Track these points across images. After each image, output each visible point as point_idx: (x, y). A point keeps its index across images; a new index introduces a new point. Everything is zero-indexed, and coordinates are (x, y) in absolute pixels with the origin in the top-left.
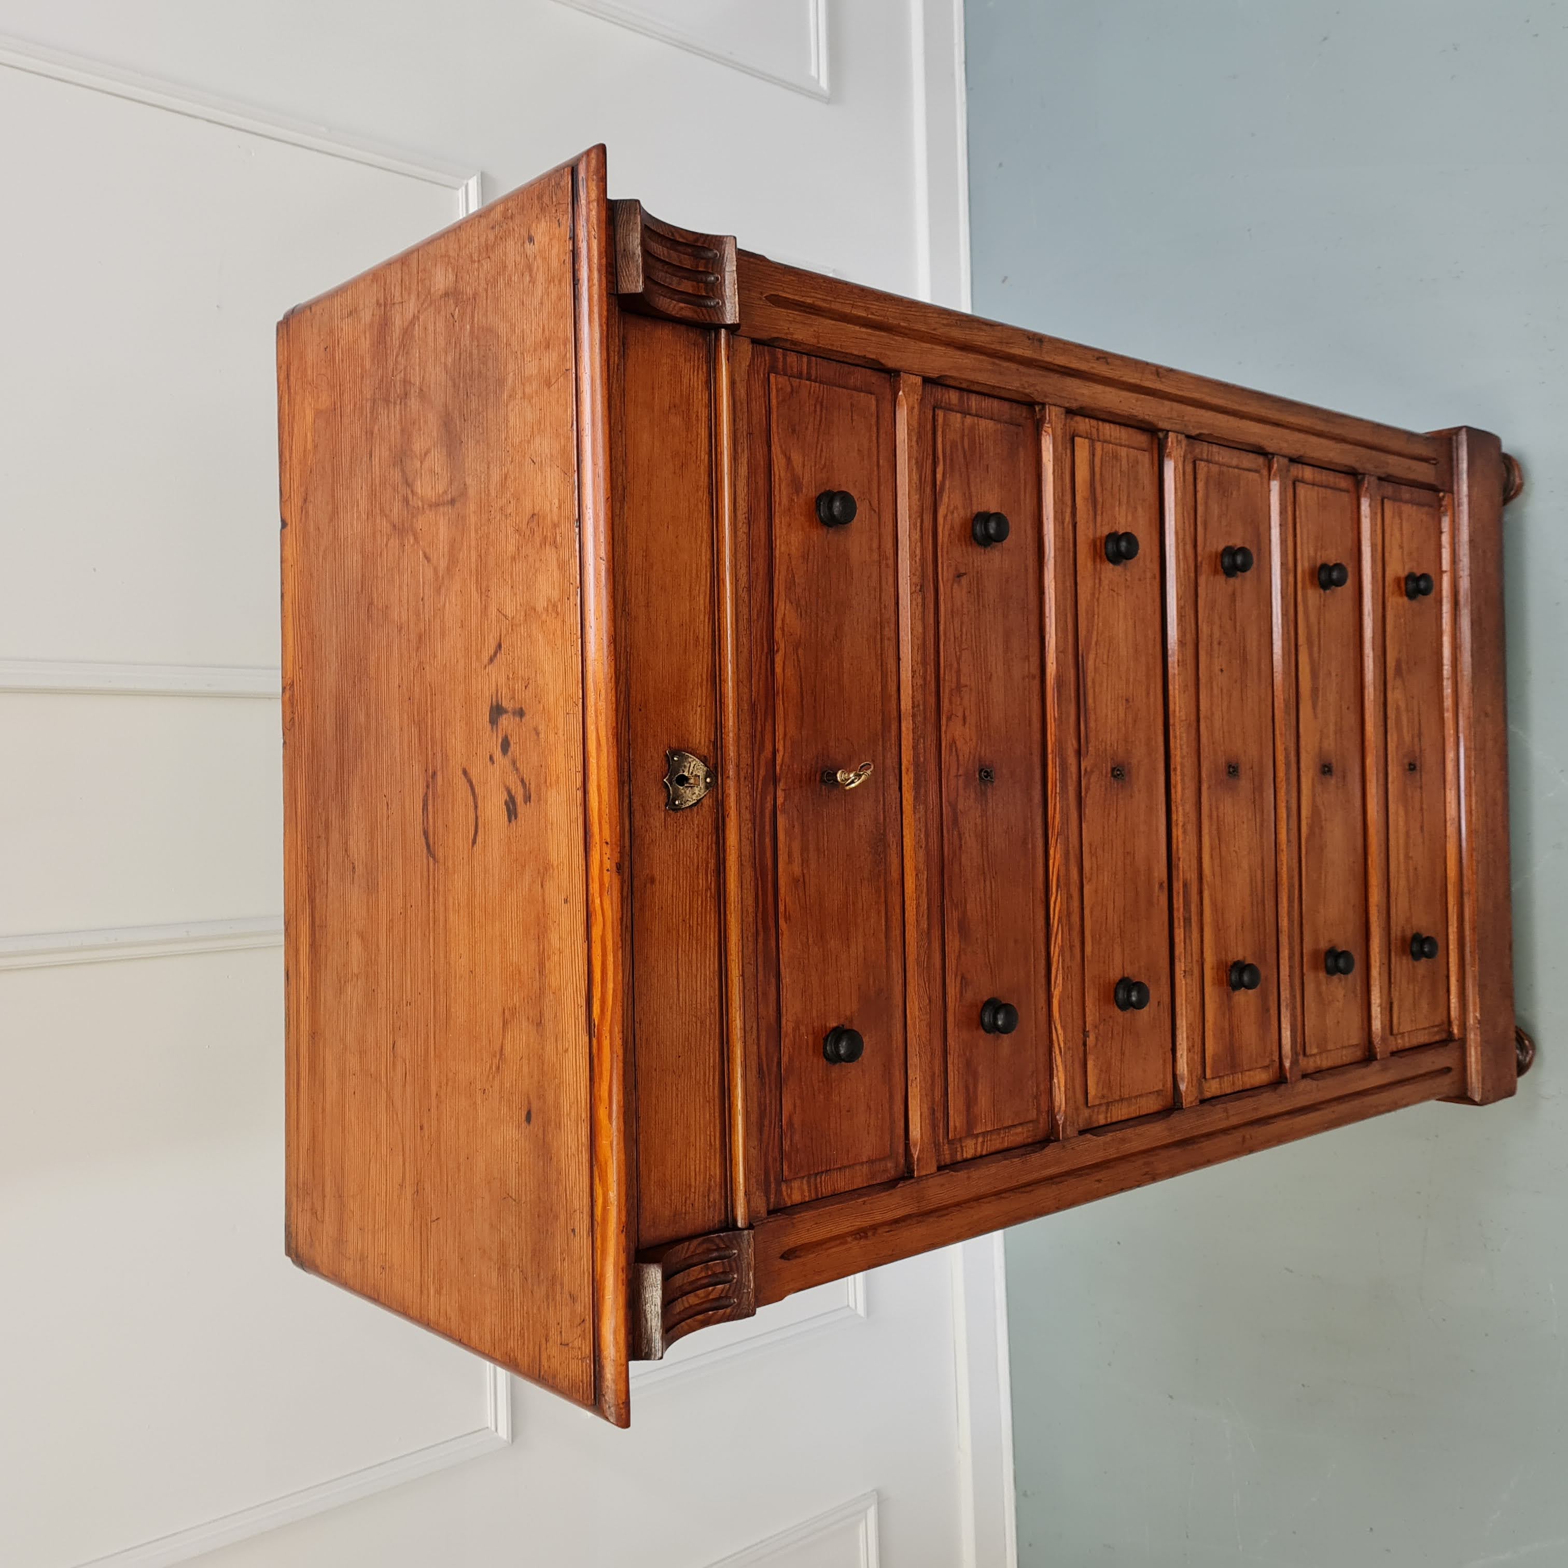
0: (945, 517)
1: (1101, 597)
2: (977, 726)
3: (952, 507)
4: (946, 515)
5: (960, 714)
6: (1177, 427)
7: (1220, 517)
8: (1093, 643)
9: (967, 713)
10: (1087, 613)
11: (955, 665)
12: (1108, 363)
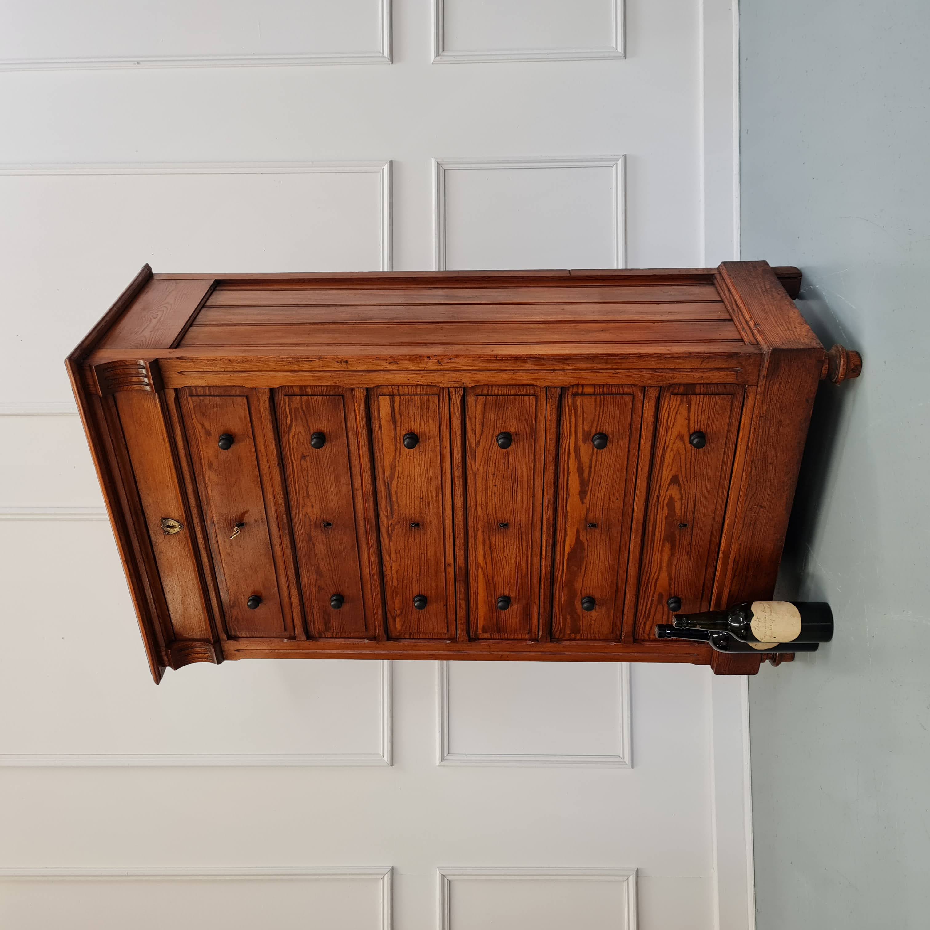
0: (294, 436)
1: (401, 460)
2: (320, 509)
3: (297, 433)
4: (294, 435)
5: (310, 504)
6: (457, 385)
7: (495, 421)
8: (396, 476)
9: (314, 504)
10: (391, 466)
11: (305, 488)
12: (398, 364)
